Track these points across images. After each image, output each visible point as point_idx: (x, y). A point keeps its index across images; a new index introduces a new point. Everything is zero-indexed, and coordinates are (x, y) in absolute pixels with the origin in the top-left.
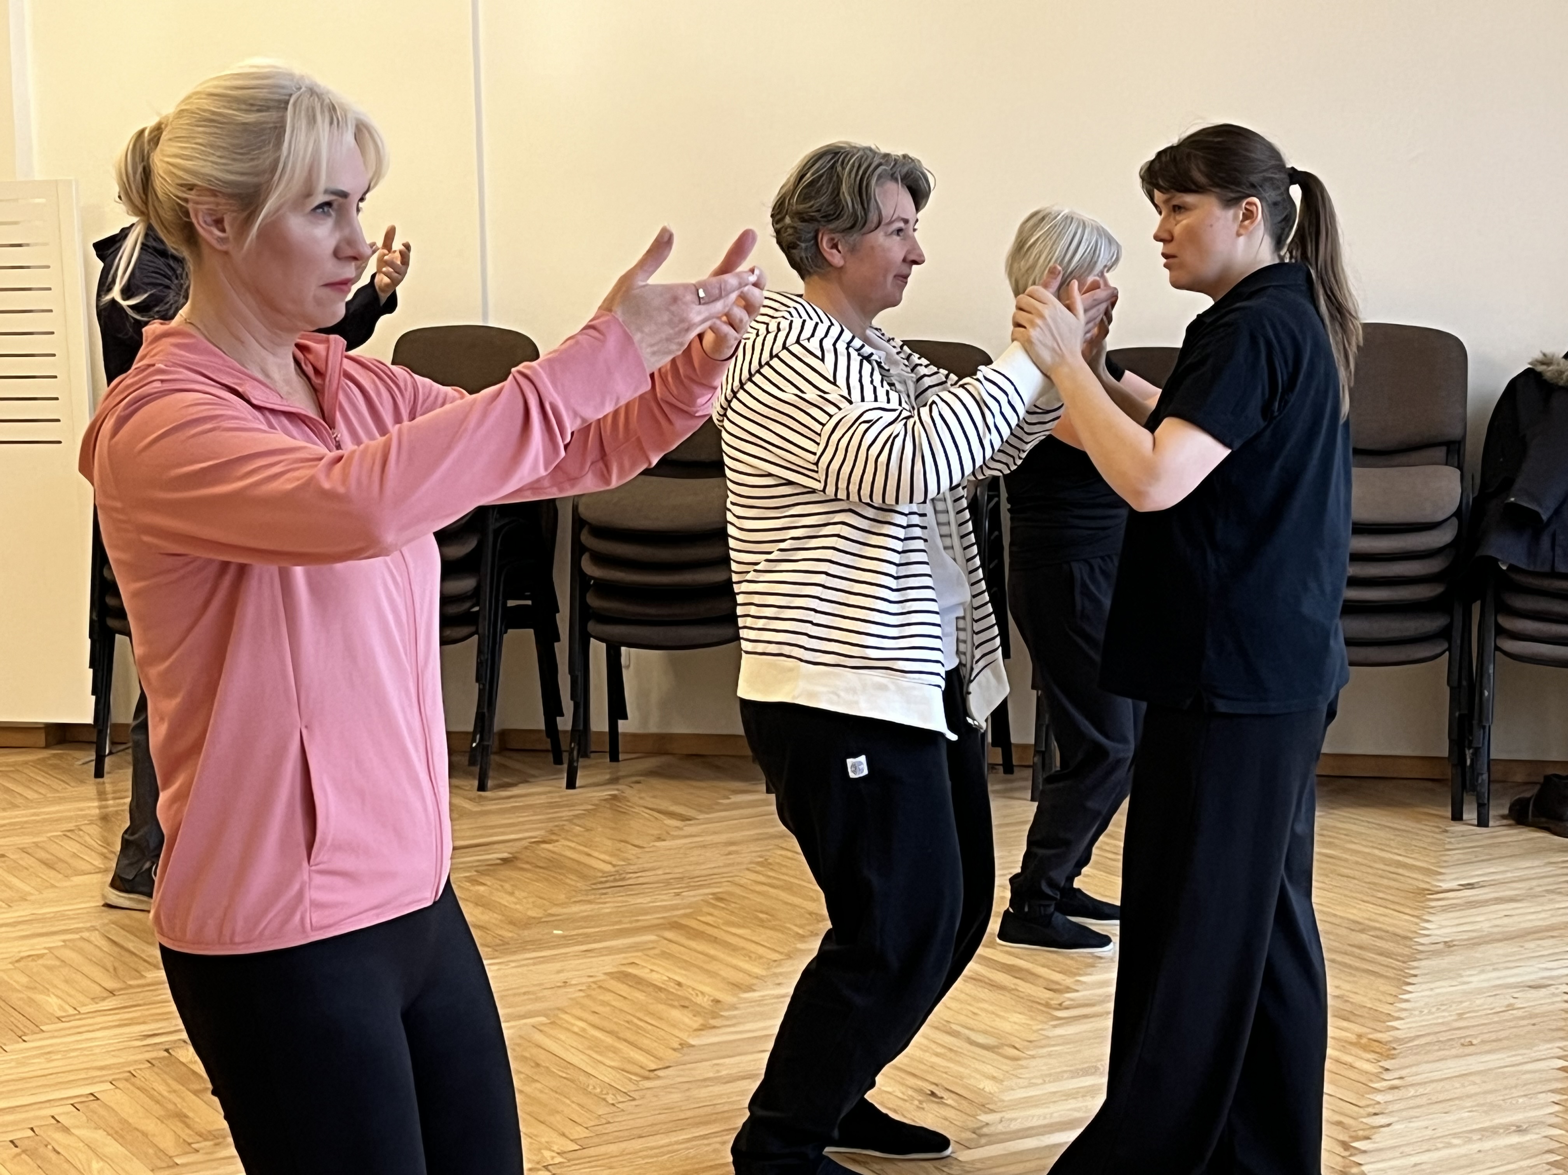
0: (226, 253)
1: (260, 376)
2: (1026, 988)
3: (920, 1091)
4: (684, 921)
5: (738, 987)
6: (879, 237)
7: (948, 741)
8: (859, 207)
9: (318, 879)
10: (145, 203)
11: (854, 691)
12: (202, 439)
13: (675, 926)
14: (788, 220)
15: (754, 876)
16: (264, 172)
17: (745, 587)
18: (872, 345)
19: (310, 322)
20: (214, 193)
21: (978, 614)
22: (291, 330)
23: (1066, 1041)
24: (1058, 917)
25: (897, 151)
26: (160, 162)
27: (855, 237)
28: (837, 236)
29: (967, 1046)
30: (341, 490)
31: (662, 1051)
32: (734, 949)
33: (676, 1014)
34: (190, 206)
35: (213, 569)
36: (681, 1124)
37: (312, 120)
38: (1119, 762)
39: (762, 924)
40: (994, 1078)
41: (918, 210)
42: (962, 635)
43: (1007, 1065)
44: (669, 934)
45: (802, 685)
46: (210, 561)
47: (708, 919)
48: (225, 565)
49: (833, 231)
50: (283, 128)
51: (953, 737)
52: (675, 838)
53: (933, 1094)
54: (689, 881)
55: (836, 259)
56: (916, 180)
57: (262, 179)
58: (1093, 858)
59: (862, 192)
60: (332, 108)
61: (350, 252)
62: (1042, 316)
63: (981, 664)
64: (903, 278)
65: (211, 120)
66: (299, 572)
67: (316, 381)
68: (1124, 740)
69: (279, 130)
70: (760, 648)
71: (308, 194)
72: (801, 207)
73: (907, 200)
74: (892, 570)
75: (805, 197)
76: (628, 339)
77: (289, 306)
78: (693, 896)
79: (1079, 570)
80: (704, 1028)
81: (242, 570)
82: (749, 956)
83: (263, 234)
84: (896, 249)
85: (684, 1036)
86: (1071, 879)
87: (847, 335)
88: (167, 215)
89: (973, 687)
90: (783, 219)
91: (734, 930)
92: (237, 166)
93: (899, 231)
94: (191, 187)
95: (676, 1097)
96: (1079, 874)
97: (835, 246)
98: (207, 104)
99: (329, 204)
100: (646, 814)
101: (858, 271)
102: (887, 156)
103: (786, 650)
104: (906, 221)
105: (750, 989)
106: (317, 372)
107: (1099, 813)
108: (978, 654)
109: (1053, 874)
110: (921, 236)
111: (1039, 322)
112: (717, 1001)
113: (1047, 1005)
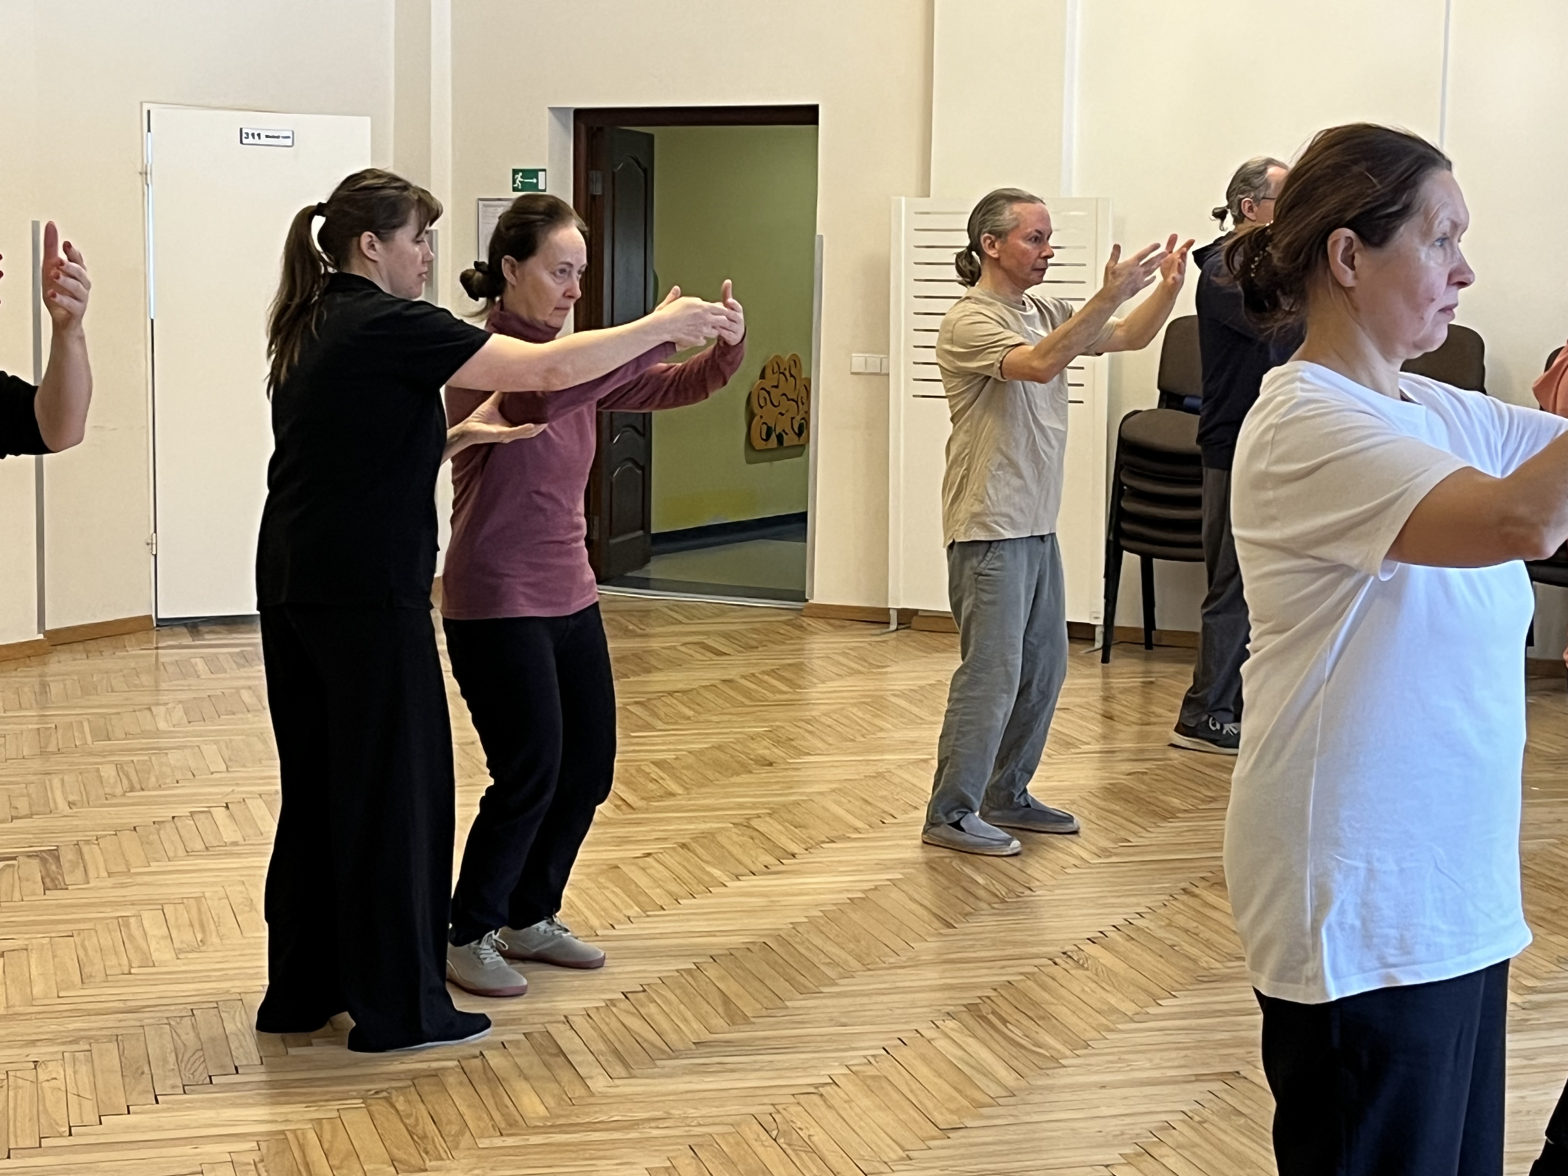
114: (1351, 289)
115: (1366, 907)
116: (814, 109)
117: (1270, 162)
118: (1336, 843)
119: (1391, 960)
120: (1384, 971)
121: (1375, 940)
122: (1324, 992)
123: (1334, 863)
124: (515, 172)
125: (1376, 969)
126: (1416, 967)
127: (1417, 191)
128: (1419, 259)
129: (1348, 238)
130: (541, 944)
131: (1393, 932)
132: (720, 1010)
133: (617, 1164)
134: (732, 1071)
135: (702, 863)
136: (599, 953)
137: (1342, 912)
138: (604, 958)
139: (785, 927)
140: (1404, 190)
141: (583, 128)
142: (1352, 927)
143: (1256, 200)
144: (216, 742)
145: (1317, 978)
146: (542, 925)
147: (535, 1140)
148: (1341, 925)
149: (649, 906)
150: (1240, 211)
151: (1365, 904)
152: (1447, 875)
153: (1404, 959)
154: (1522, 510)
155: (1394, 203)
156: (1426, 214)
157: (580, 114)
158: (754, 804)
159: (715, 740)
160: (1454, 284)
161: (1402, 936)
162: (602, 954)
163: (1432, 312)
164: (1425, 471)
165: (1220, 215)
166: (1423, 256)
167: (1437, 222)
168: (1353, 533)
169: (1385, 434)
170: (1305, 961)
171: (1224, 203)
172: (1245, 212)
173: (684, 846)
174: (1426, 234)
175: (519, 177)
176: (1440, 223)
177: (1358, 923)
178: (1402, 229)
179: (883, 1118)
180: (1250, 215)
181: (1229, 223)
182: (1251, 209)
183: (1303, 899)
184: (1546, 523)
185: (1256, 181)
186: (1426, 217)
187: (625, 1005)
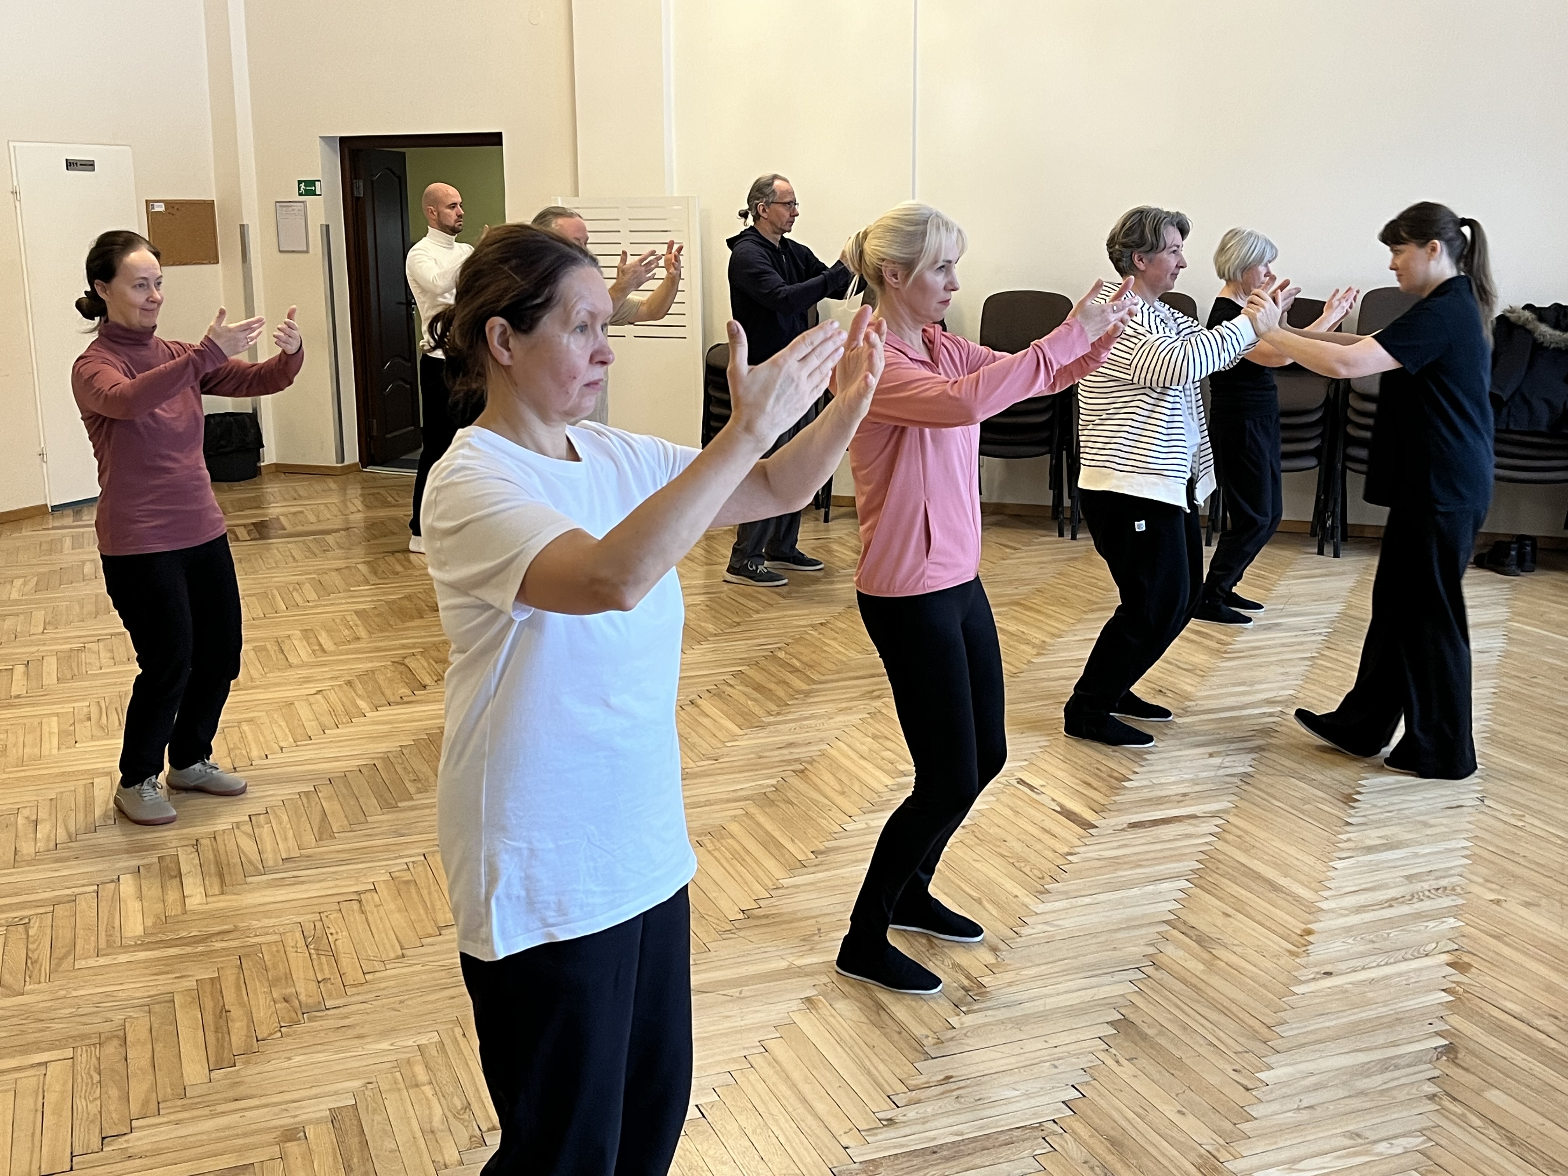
0: (897, 289)
1: (909, 344)
2: (1207, 642)
3: (1154, 689)
4: (1022, 602)
5: (1053, 635)
6: (1164, 255)
7: (1185, 513)
8: (1155, 242)
9: (931, 566)
10: (860, 266)
11: (1141, 485)
12: (891, 373)
13: (1018, 604)
14: (1117, 247)
15: (1055, 580)
16: (917, 253)
17: (1086, 432)
18: (1159, 311)
19: (930, 317)
20: (894, 263)
21: (1202, 448)
22: (921, 323)
23: (1230, 669)
24: (1224, 607)
25: (1173, 210)
26: (869, 246)
27: (1151, 255)
28: (1142, 255)
29: (1177, 669)
30: (958, 396)
31: (1017, 664)
32: (1049, 616)
33: (1023, 647)
34: (883, 269)
35: (891, 428)
36: (1035, 698)
37: (938, 228)
38: (1262, 527)
39: (1063, 604)
40: (1192, 685)
41: (1183, 240)
42: (1195, 459)
43: (1198, 679)
44: (1016, 608)
45: (1114, 482)
46: (890, 426)
47: (1034, 601)
48: (896, 427)
49: (1140, 252)
50: (926, 233)
51: (1188, 511)
52: (1012, 559)
53: (1161, 691)
54: (1023, 582)
55: (1141, 266)
56: (1183, 225)
57: (916, 256)
58: (1243, 578)
59: (1156, 232)
60: (947, 223)
61: (951, 288)
62: (1263, 307)
63: (1204, 472)
64: (1174, 276)
65: (893, 230)
66: (927, 431)
67: (930, 346)
68: (1267, 515)
69: (924, 234)
70: (1093, 463)
71: (936, 262)
72: (1125, 240)
73: (1178, 235)
74: (1164, 424)
75: (1126, 235)
76: (1082, 330)
77: (923, 312)
78: (1024, 589)
79: (1249, 424)
80: (1039, 654)
81: (904, 429)
82: (1057, 620)
83: (916, 280)
84: (1173, 261)
85: (1029, 658)
86: (1231, 588)
87: (1147, 306)
88: (871, 272)
89: (1198, 485)
90: (1114, 246)
91: (1050, 607)
92: (905, 250)
93: (1174, 252)
94: (883, 260)
95: (1029, 686)
96: (1235, 585)
97: (1141, 260)
98: (891, 222)
99: (943, 266)
100: (994, 546)
101: (1152, 272)
102: (1168, 212)
103: (1108, 464)
104: (1178, 246)
105: (1060, 636)
106: (930, 341)
107: (1250, 554)
108: (1202, 468)
109: (1223, 584)
110: (1184, 253)
111: (1262, 310)
112: (1044, 642)
113: (1218, 651)
114: (509, 367)
115: (529, 881)
116: (500, 135)
117: (775, 177)
118: (503, 829)
119: (551, 921)
120: (546, 929)
121: (538, 906)
122: (493, 952)
123: (502, 845)
124: (300, 182)
125: (540, 928)
126: (571, 925)
127: (557, 286)
128: (560, 343)
129: (502, 325)
130: (198, 779)
131: (552, 898)
132: (316, 829)
133: (176, 978)
134: (303, 883)
135: (356, 697)
136: (240, 783)
137: (508, 884)
138: (246, 786)
139: (394, 749)
140: (545, 285)
141: (346, 150)
142: (518, 897)
143: (768, 204)
144: (45, 608)
145: (488, 941)
146: (198, 766)
147: (123, 958)
148: (509, 897)
149: (302, 737)
150: (757, 213)
151: (527, 877)
152: (599, 847)
153: (560, 919)
154: (604, 573)
155: (537, 297)
156: (565, 306)
157: (343, 140)
158: (415, 644)
159: (408, 591)
160: (597, 363)
161: (559, 901)
162: (243, 784)
163: (576, 387)
164: (537, 534)
165: (744, 215)
166: (565, 341)
167: (575, 313)
168: (494, 581)
169: (518, 500)
170: (481, 925)
171: (746, 207)
172: (761, 212)
173: (349, 683)
174: (565, 322)
175: (302, 185)
176: (578, 313)
177: (523, 893)
178: (545, 318)
179: (398, 919)
180: (764, 215)
181: (750, 222)
182: (764, 210)
183: (479, 875)
184: (625, 583)
185: (767, 191)
186: (565, 310)
187: (248, 828)
